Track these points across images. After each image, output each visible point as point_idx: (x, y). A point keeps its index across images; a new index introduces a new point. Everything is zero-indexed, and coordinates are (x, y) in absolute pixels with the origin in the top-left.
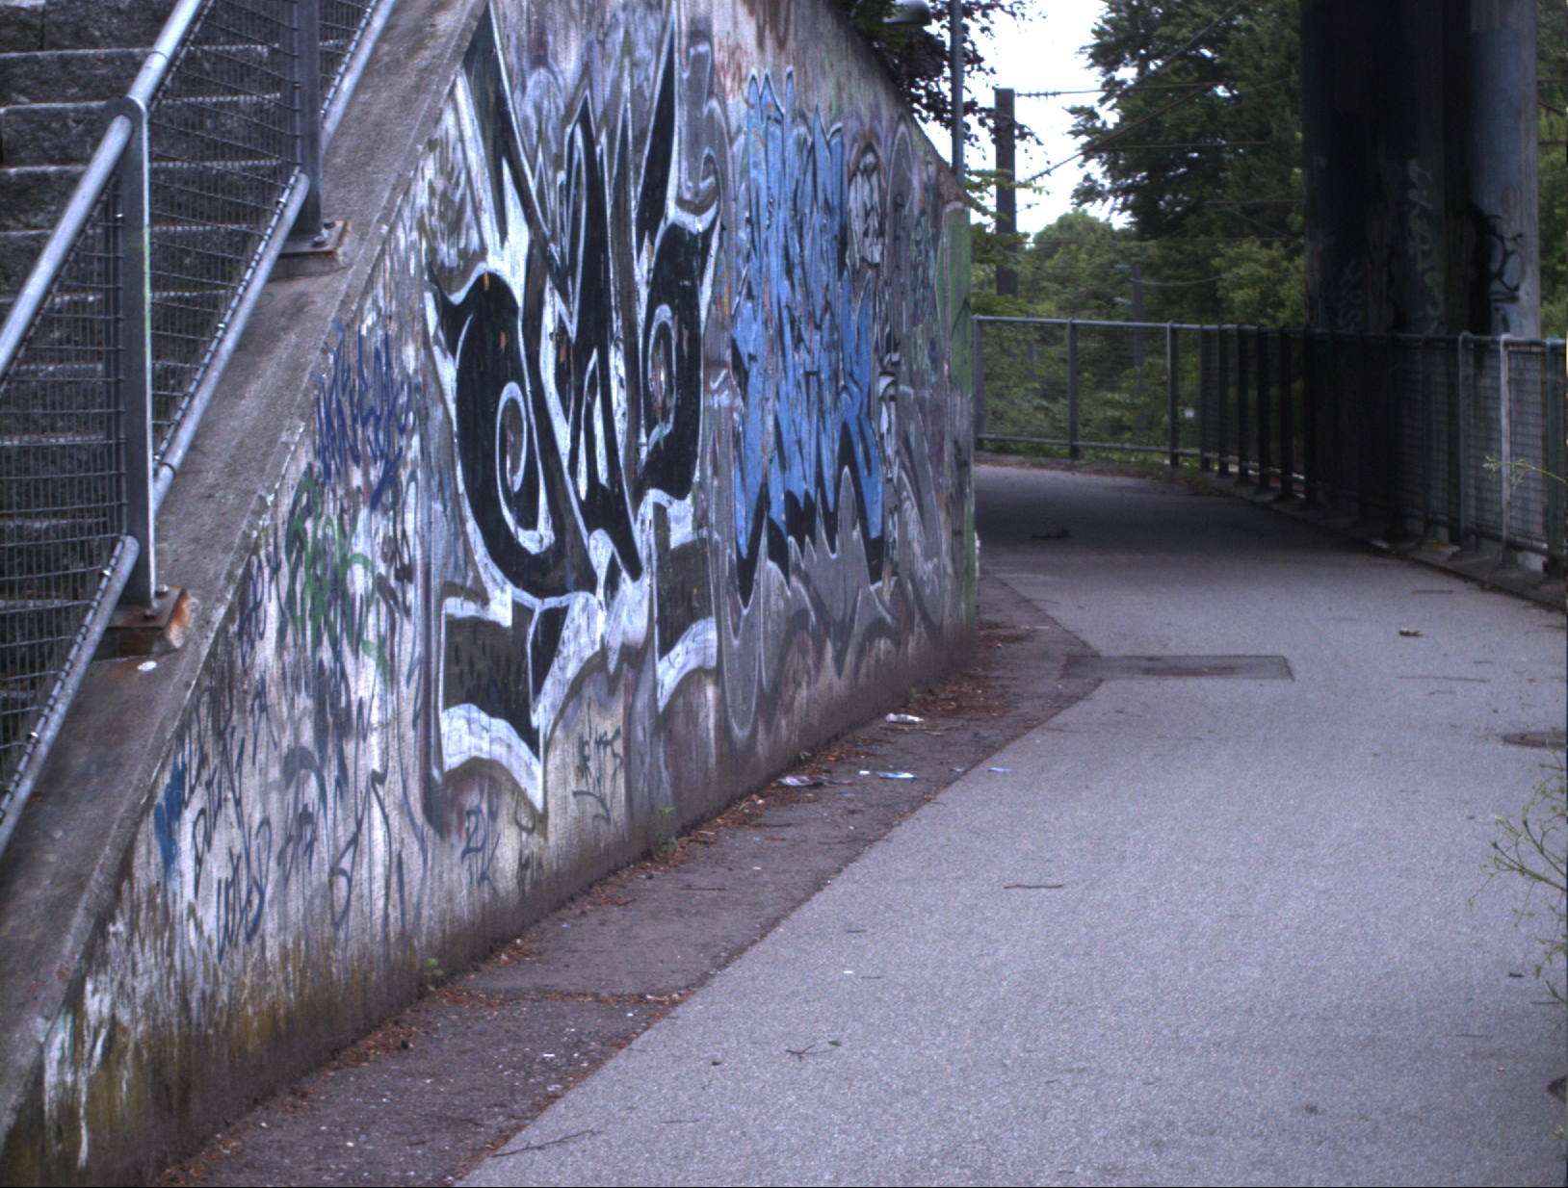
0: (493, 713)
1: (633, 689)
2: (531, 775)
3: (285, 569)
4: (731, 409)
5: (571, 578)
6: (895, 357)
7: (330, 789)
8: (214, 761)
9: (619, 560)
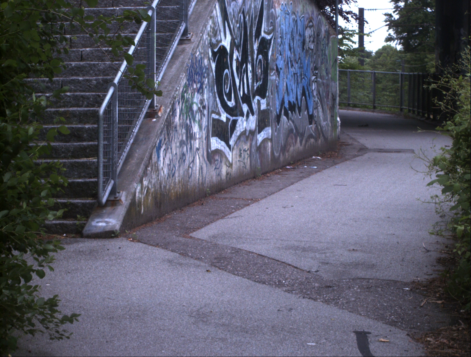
0: (221, 140)
1: (252, 140)
2: (229, 155)
3: (181, 103)
4: (276, 80)
5: (239, 113)
6: (317, 72)
7: (189, 150)
8: (167, 140)
9: (249, 111)
